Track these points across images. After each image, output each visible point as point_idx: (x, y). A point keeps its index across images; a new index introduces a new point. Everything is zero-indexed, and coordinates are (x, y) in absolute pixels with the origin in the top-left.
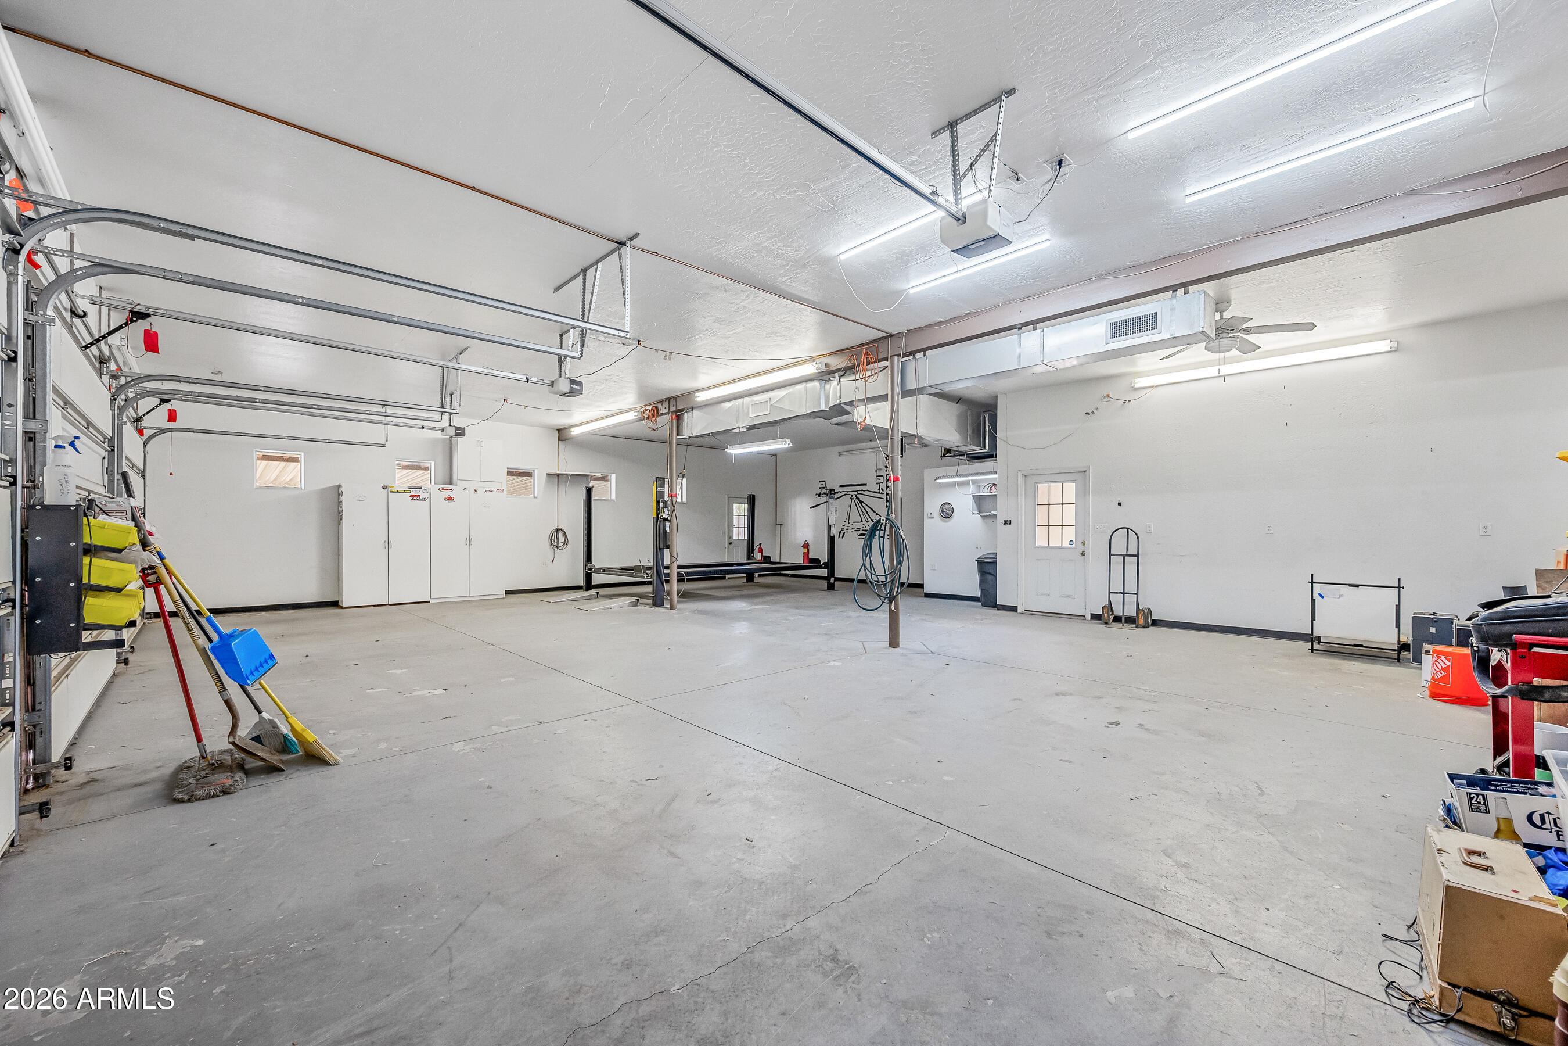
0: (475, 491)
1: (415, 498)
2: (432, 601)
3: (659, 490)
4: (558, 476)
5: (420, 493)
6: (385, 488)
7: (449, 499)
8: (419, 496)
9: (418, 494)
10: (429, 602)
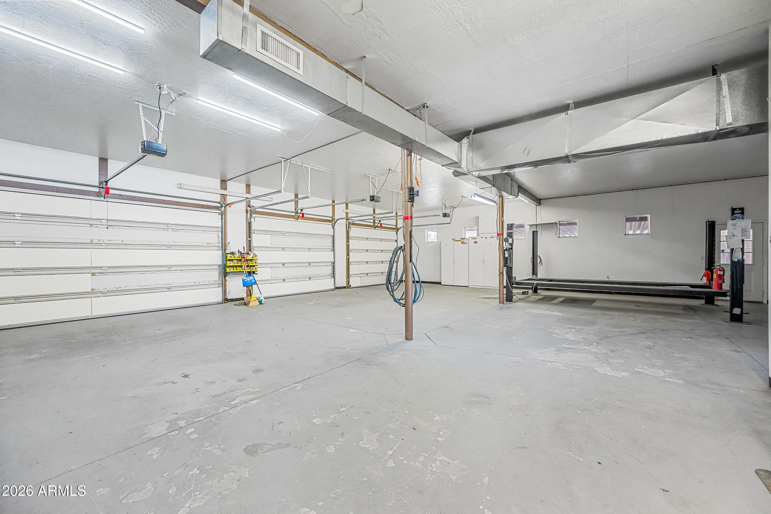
0: (486, 238)
1: (463, 243)
2: (470, 287)
3: (509, 231)
4: (536, 225)
5: (465, 241)
6: (453, 239)
7: (476, 242)
8: (464, 242)
9: (464, 241)
10: (468, 287)
